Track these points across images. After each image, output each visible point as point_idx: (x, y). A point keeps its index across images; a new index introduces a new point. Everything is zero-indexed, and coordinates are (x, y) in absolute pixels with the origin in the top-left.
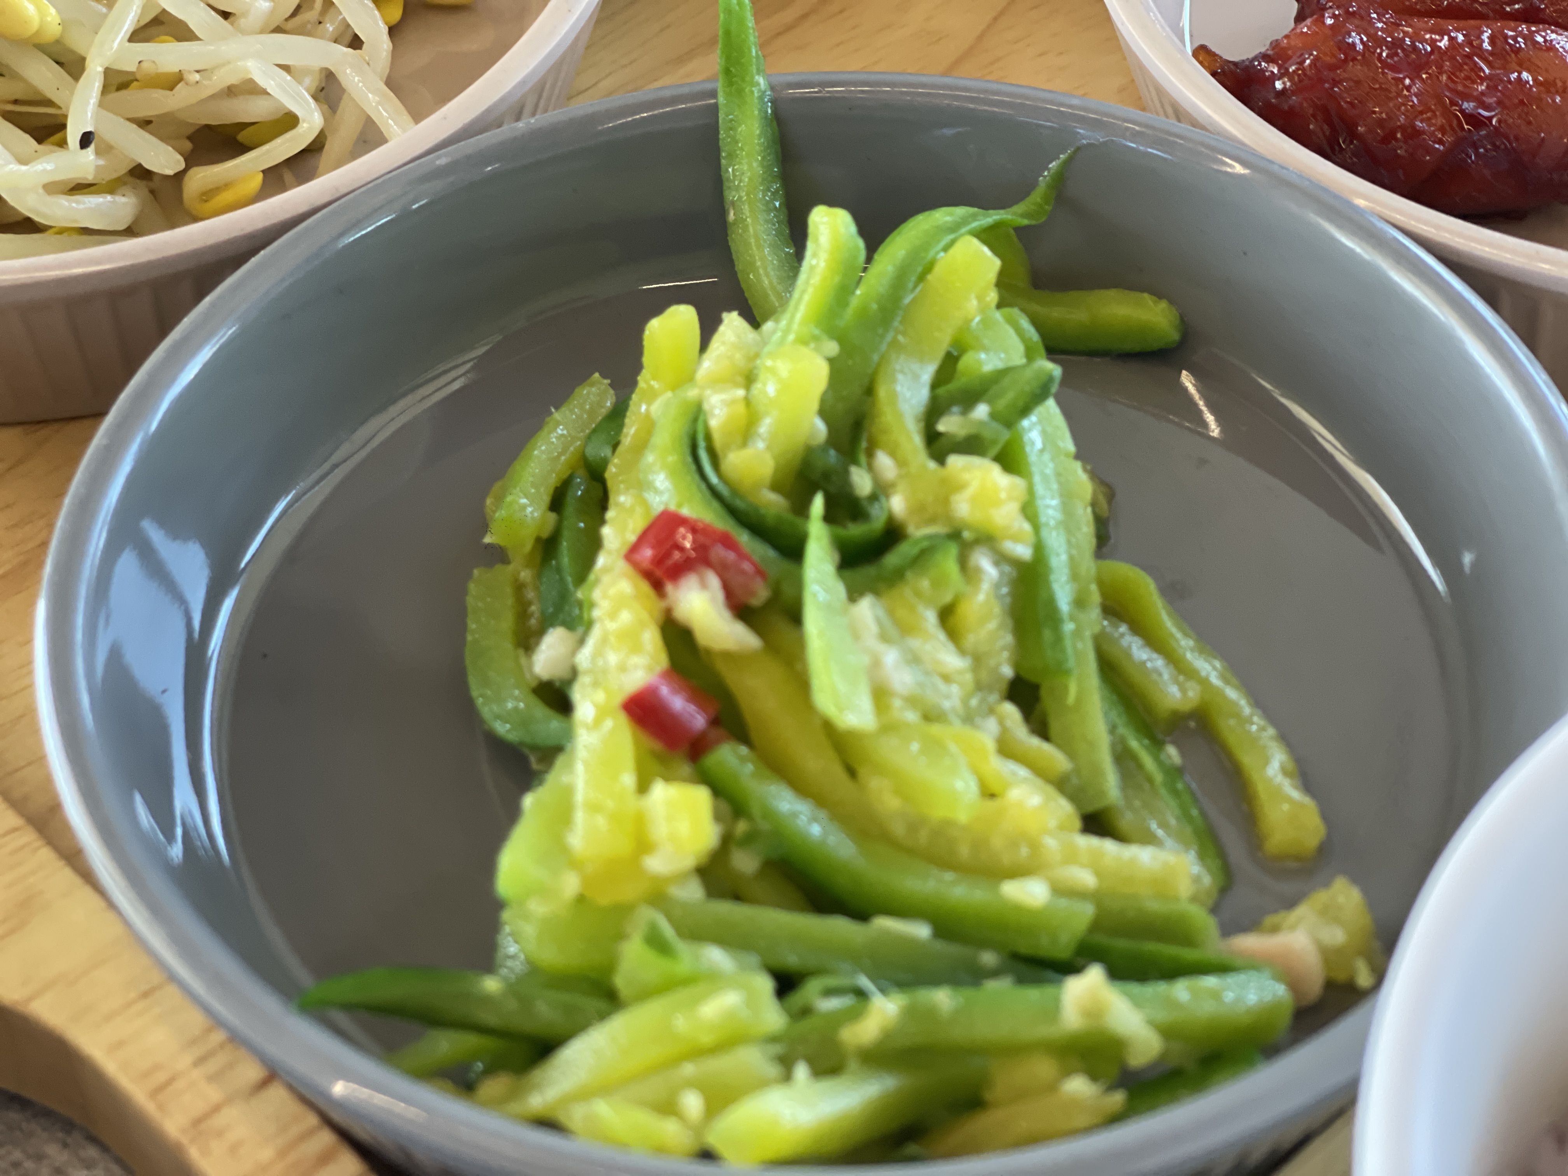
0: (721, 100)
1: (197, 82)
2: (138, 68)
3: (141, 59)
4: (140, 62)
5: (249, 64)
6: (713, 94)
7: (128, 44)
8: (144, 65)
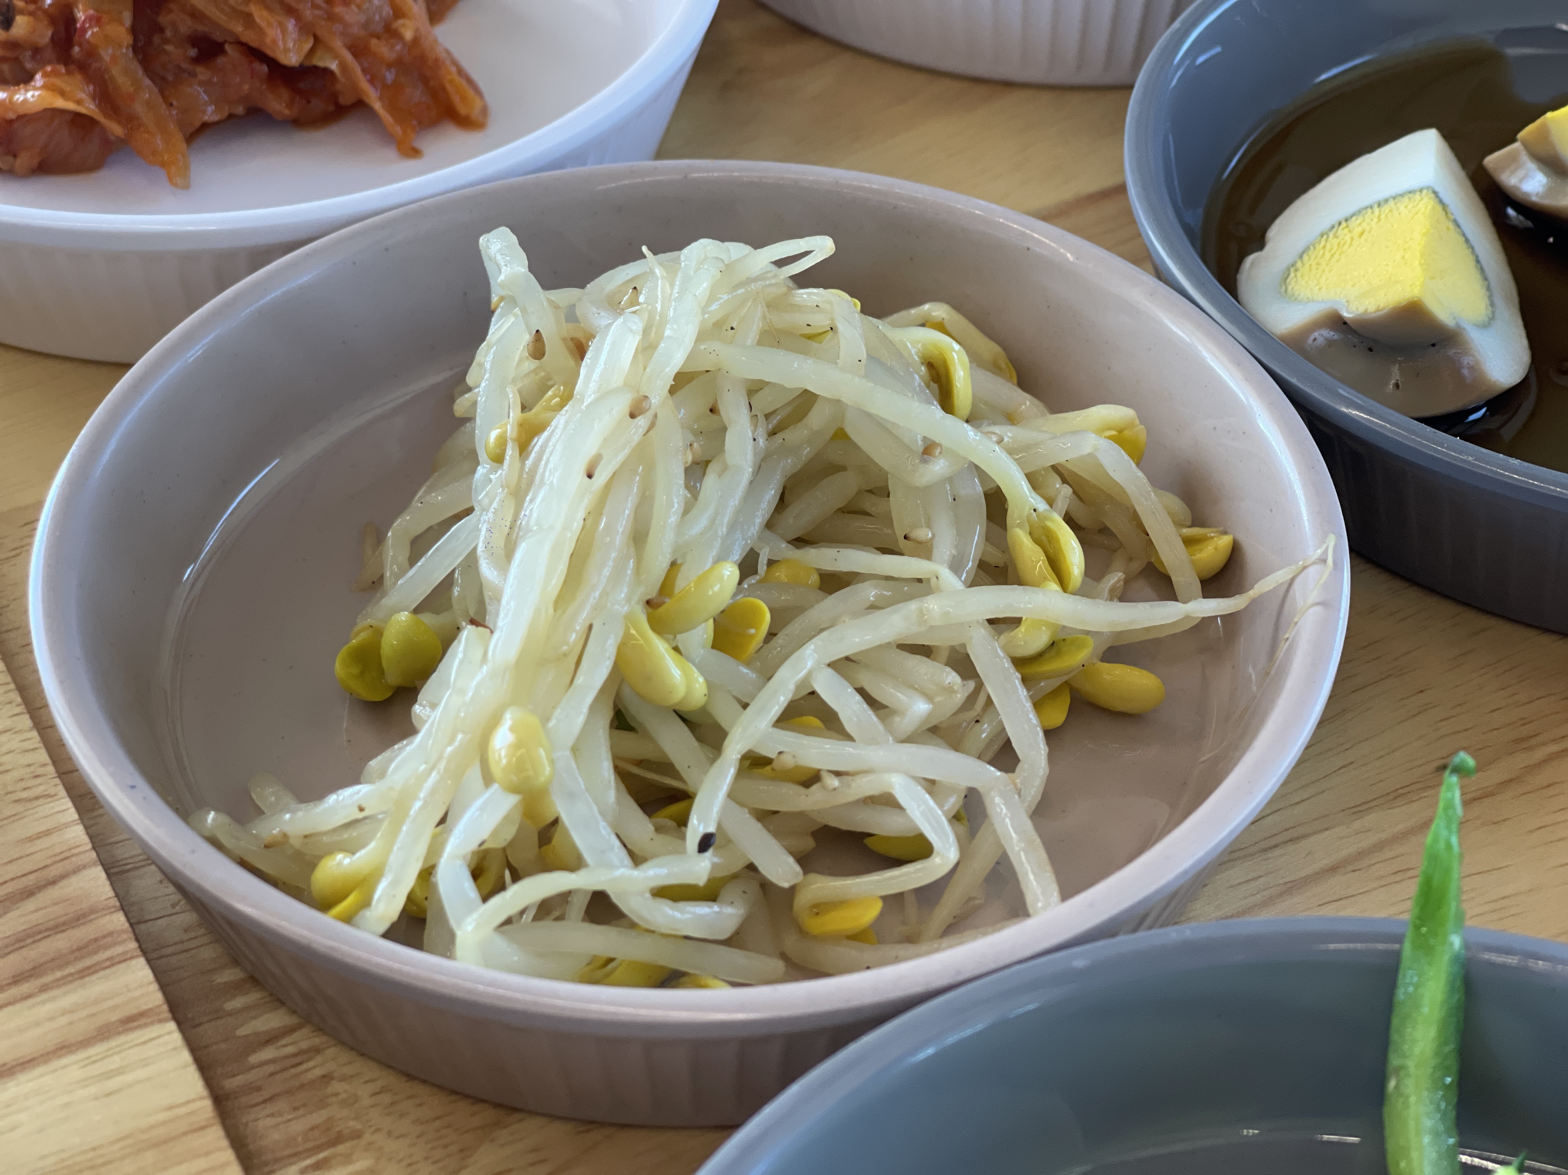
0: (1407, 948)
1: (835, 789)
2: (777, 757)
3: (781, 749)
4: (780, 753)
5: (893, 780)
6: (1399, 939)
7: (771, 730)
8: (783, 757)
